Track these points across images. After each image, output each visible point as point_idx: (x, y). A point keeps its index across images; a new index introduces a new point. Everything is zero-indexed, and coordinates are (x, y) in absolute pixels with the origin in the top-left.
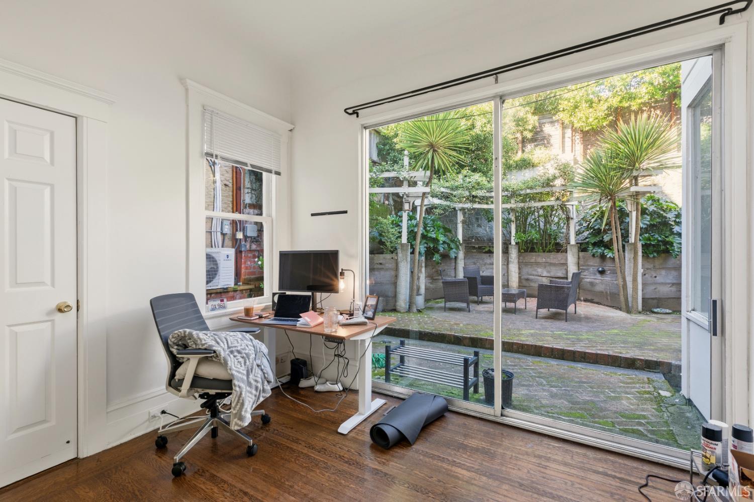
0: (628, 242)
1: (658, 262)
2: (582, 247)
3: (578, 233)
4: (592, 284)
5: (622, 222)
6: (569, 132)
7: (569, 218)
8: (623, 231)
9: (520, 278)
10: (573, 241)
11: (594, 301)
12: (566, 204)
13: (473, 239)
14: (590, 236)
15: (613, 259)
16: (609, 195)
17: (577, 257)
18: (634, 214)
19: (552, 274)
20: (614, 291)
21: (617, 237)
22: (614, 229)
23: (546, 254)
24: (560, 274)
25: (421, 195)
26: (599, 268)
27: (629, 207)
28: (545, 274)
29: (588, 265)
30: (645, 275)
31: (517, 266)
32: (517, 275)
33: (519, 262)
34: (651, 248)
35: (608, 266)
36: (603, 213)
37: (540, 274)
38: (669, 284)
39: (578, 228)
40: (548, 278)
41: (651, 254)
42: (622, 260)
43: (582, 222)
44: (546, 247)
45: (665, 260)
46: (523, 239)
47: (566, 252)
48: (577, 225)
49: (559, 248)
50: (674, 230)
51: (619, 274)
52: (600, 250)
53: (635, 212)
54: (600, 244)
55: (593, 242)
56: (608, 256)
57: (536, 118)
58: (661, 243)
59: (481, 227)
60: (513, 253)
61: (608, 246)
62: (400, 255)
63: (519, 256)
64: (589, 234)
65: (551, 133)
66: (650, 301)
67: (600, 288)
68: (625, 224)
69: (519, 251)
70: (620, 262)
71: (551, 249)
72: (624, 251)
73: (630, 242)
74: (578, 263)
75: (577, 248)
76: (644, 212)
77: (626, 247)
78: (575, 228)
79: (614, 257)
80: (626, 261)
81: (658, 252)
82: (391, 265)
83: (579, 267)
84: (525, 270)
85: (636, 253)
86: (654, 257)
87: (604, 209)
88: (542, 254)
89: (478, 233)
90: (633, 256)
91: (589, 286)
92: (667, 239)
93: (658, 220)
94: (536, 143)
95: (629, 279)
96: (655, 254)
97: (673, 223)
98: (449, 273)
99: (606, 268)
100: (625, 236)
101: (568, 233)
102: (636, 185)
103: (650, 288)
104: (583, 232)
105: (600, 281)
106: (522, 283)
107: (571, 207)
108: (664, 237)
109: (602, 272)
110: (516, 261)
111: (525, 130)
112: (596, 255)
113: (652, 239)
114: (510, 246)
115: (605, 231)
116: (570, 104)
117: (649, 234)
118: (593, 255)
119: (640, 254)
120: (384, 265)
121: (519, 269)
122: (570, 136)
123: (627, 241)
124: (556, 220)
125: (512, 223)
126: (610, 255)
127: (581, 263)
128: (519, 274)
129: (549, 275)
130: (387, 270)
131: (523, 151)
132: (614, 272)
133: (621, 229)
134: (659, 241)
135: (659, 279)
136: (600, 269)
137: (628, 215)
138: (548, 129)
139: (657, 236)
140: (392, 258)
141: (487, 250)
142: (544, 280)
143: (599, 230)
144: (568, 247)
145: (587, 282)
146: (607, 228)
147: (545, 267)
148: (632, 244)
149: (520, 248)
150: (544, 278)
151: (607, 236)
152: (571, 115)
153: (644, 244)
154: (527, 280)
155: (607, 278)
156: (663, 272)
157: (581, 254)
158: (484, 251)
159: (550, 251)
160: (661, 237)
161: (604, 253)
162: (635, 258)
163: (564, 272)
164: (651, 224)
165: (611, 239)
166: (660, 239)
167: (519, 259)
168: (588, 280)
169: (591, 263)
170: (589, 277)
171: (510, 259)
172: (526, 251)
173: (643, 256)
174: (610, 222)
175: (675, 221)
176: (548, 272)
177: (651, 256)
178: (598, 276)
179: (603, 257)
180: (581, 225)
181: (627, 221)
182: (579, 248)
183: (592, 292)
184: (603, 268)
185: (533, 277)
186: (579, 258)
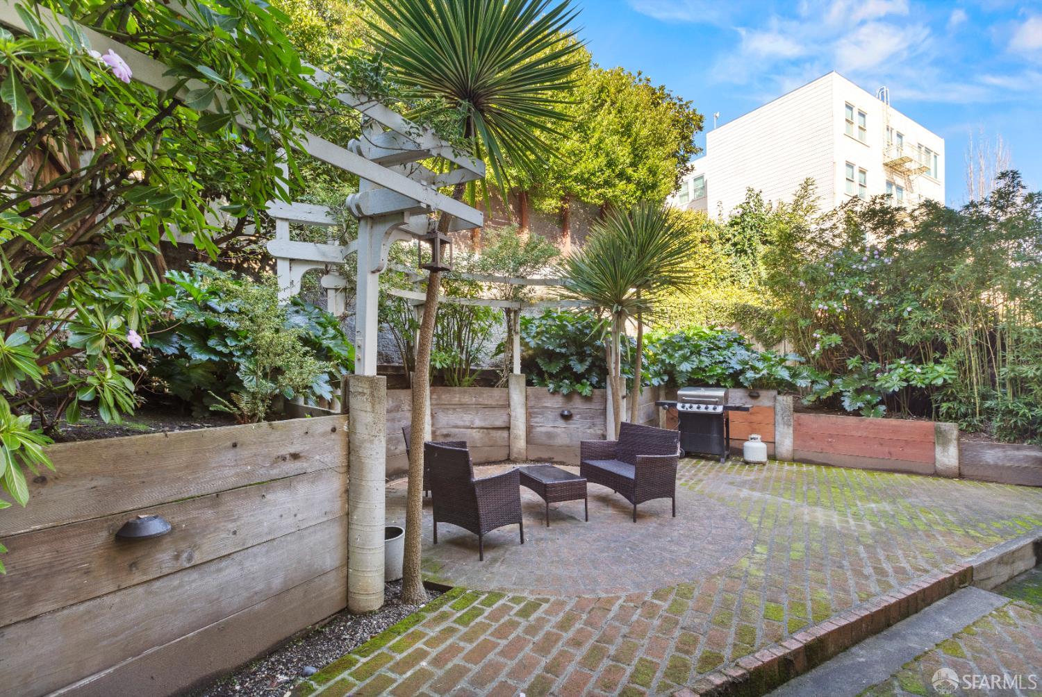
4: (549, 435)
10: (517, 370)
11: (555, 460)
17: (524, 394)
19: (488, 422)
24: (499, 423)
26: (562, 411)
28: (477, 423)
29: (543, 407)
31: (429, 412)
32: (429, 429)
33: (431, 406)
35: (577, 408)
37: (468, 423)
40: (481, 431)
47: (508, 387)
49: (496, 380)
56: (581, 394)
63: (432, 394)
67: (562, 440)
74: (528, 405)
75: (524, 380)
82: (334, 456)
83: (527, 409)
84: (443, 418)
91: (543, 439)
99: (572, 411)
105: (563, 429)
109: (567, 417)
110: (427, 403)
112: (556, 392)
118: (552, 392)
120: (307, 459)
121: (434, 417)
127: (531, 403)
129: (481, 425)
130: (318, 475)
132: (587, 416)
136: (566, 413)
140: (333, 430)
142: (474, 434)
144: (511, 378)
145: (541, 432)
147: (477, 413)
149: (435, 380)
150: (475, 430)
151: (574, 364)
155: (576, 425)
157: (531, 389)
161: (575, 390)
163: (505, 418)
167: (432, 401)
168: (543, 429)
169: (548, 405)
170: (547, 425)
176: (482, 420)
178: (561, 423)
179: (569, 395)
182: (527, 379)
183: (550, 447)
184: (569, 412)
185: (457, 430)
186: (527, 397)
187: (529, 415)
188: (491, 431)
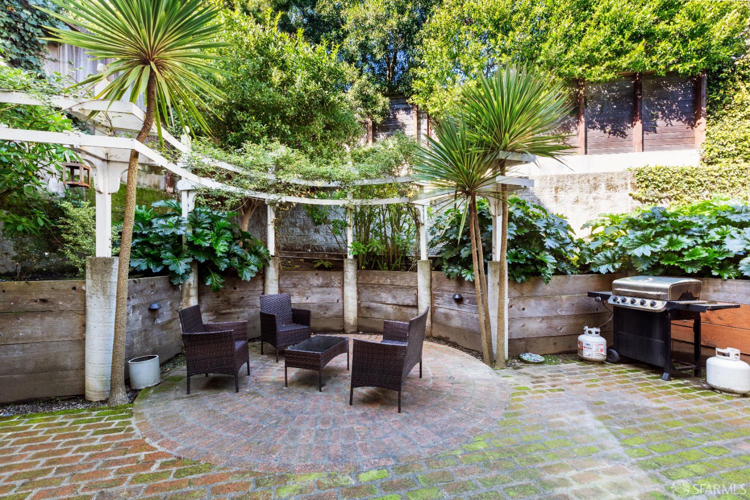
0: (491, 259)
1: (526, 289)
2: (436, 264)
3: (432, 244)
4: (447, 316)
5: (483, 231)
6: (424, 123)
7: (419, 223)
8: (484, 244)
9: (359, 305)
10: (424, 257)
12: (413, 202)
13: (309, 248)
14: (444, 249)
15: (473, 283)
16: (468, 188)
17: (429, 277)
18: (499, 220)
19: (400, 301)
20: (475, 328)
21: (477, 251)
22: (474, 241)
23: (392, 273)
24: (409, 301)
25: (127, 158)
26: (455, 296)
27: (492, 208)
28: (390, 301)
29: (443, 290)
30: (511, 306)
31: (355, 289)
32: (355, 302)
33: (357, 283)
34: (518, 269)
35: (466, 293)
36: (459, 218)
37: (384, 300)
38: (539, 317)
39: (430, 238)
40: (394, 306)
41: (518, 277)
42: (484, 284)
43: (435, 229)
44: (393, 262)
45: (535, 285)
46: (361, 251)
47: (416, 271)
48: (429, 233)
49: (407, 264)
50: (546, 244)
51: (480, 304)
52: (456, 270)
53: (501, 216)
54: (455, 260)
55: (447, 257)
56: (466, 279)
57: (387, 100)
58: (530, 263)
59: (319, 233)
60: (350, 270)
61: (467, 263)
62: (89, 282)
63: (358, 275)
64: (444, 246)
65: (406, 122)
66: (518, 343)
67: (456, 322)
68: (486, 233)
69: (358, 268)
70: (481, 288)
71: (399, 265)
72: (486, 273)
73: (494, 260)
74: (431, 287)
75: (429, 265)
76: (511, 218)
77: (489, 267)
78: (427, 238)
79: (474, 280)
80: (489, 287)
81: (526, 274)
82: (74, 303)
83: (431, 291)
84: (366, 294)
85: (501, 277)
86: (522, 281)
87: (461, 213)
88: (386, 272)
89: (315, 241)
90: (497, 280)
91: (442, 319)
92: (538, 257)
93: (526, 231)
94: (388, 133)
95: (493, 314)
96: (524, 278)
97: (544, 235)
98: (251, 302)
99: (463, 295)
100: (488, 251)
101: (418, 245)
102: (503, 174)
103: (518, 325)
104: (437, 243)
105: (457, 312)
106: (362, 312)
107: (420, 208)
108: (533, 253)
109: (459, 301)
110: (354, 282)
111: (375, 112)
112: (451, 277)
113: (519, 256)
114: (345, 261)
115: (464, 243)
116: (424, 85)
117: (516, 249)
118: (449, 277)
119: (506, 277)
120: (53, 302)
121: (359, 293)
122: (426, 128)
123: (489, 257)
124: (406, 226)
125: (348, 228)
126: (468, 277)
127: (434, 286)
128: (358, 300)
129: (395, 302)
130: (61, 313)
131: (374, 141)
132: (473, 302)
133: (482, 242)
134: (527, 259)
135: (528, 312)
136: (457, 297)
137: (490, 222)
138: (402, 116)
139: (525, 252)
140: (74, 288)
141: (318, 265)
142: (389, 309)
143: (455, 240)
144: (419, 264)
145: (441, 313)
146: (465, 238)
147: (390, 292)
148: (496, 263)
149: (360, 263)
150: (389, 306)
151: (465, 251)
152: (426, 99)
153: (510, 263)
154: (368, 308)
155: (466, 309)
156: (532, 302)
157: (434, 274)
158: (315, 266)
159: (397, 269)
160: (530, 253)
161: (461, 275)
162: (500, 284)
163: (414, 298)
164: (518, 235)
165: (470, 256)
166: (529, 256)
167: (358, 279)
168: (442, 310)
169: (446, 288)
170: (445, 307)
171: (345, 280)
172: (368, 268)
173: (509, 280)
174: (469, 230)
175: (545, 232)
176: (394, 297)
177: (519, 280)
178: (455, 306)
179: (460, 280)
180: (433, 233)
181: (489, 229)
182: (432, 265)
183: (446, 327)
184: (460, 295)
185: (375, 304)
186: (431, 280)
187: (433, 297)
188: (402, 308)
